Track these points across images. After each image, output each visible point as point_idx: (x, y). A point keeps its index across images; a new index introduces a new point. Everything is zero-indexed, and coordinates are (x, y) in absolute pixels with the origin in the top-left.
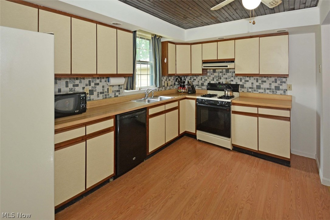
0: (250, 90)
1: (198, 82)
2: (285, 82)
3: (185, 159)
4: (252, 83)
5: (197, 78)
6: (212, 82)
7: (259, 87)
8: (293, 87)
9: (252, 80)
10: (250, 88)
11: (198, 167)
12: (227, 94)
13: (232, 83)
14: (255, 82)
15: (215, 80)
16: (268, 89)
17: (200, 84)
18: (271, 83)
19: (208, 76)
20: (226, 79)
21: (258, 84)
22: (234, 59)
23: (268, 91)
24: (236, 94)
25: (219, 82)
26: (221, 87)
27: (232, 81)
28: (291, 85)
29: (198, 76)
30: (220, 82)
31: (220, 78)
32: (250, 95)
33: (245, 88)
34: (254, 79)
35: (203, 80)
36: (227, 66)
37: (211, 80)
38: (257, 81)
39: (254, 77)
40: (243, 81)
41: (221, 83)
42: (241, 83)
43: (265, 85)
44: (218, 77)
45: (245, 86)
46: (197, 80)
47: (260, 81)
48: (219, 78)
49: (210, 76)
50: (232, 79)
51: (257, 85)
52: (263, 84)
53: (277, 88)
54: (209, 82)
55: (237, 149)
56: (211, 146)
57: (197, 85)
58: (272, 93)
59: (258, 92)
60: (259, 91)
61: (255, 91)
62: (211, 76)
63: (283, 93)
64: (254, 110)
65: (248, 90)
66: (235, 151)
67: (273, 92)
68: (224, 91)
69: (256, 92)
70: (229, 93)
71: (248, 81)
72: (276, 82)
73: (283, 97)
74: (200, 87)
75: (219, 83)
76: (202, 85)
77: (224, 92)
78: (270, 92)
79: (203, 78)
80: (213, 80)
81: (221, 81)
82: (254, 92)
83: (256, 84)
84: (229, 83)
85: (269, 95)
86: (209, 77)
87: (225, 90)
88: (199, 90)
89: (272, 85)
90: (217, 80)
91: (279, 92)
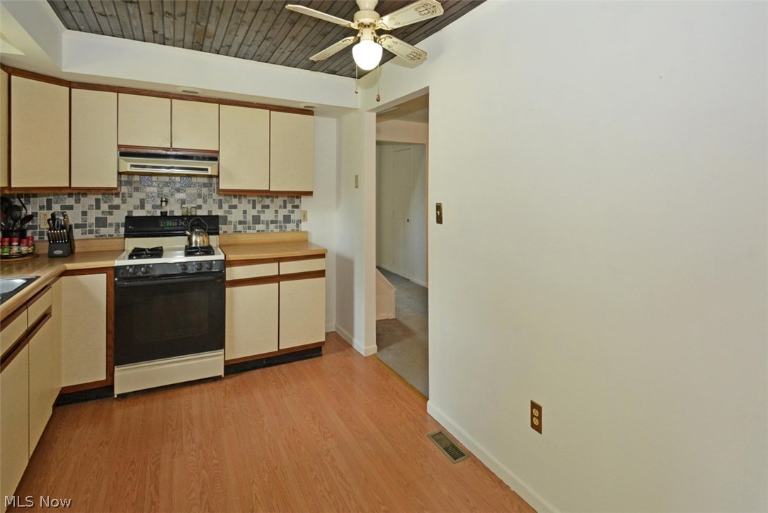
0: (240, 228)
1: (84, 213)
2: (297, 207)
3: (133, 463)
4: (245, 212)
5: (78, 201)
6: (138, 213)
7: (256, 220)
8: (309, 216)
9: (244, 204)
10: (240, 223)
11: (192, 455)
12: (196, 242)
13: (200, 213)
14: (249, 207)
15: (148, 207)
16: (272, 222)
17: (94, 221)
18: (278, 209)
19: (123, 194)
20: (183, 202)
21: (256, 214)
22: (218, 152)
23: (272, 227)
24: (214, 241)
25: (161, 213)
26: (172, 226)
27: (199, 207)
28: (306, 211)
29: (85, 195)
30: (166, 212)
31: (166, 201)
32: (242, 238)
33: (230, 223)
34: (249, 201)
35: (104, 207)
36: (207, 170)
37: (136, 207)
38: (254, 207)
39: (248, 198)
40: (226, 206)
41: (168, 214)
42: (220, 213)
43: (268, 215)
44: (160, 200)
45: (229, 219)
46: (78, 209)
47: (259, 207)
48: (162, 201)
49: (131, 196)
50: (200, 202)
51: (253, 216)
52: (264, 211)
53: (287, 219)
54: (126, 215)
55: (234, 368)
56: (170, 393)
57: (77, 226)
58: (278, 230)
59: (255, 231)
60: (259, 227)
61: (249, 228)
62: (135, 194)
63: (295, 228)
64: (270, 270)
65: (235, 227)
66: (230, 376)
67: (281, 227)
68: (186, 235)
69: (252, 231)
70: (197, 240)
71: (235, 207)
72: (285, 207)
73: (296, 236)
74: (91, 232)
75: (164, 215)
76: (101, 222)
77: (187, 237)
78: (276, 227)
79: (106, 202)
80: (142, 207)
81: (167, 209)
82: (248, 231)
83: (252, 212)
84: (193, 214)
85: (274, 234)
86: (128, 199)
87: (188, 233)
88: (88, 239)
89: (279, 214)
90: (154, 207)
91: (290, 226)
